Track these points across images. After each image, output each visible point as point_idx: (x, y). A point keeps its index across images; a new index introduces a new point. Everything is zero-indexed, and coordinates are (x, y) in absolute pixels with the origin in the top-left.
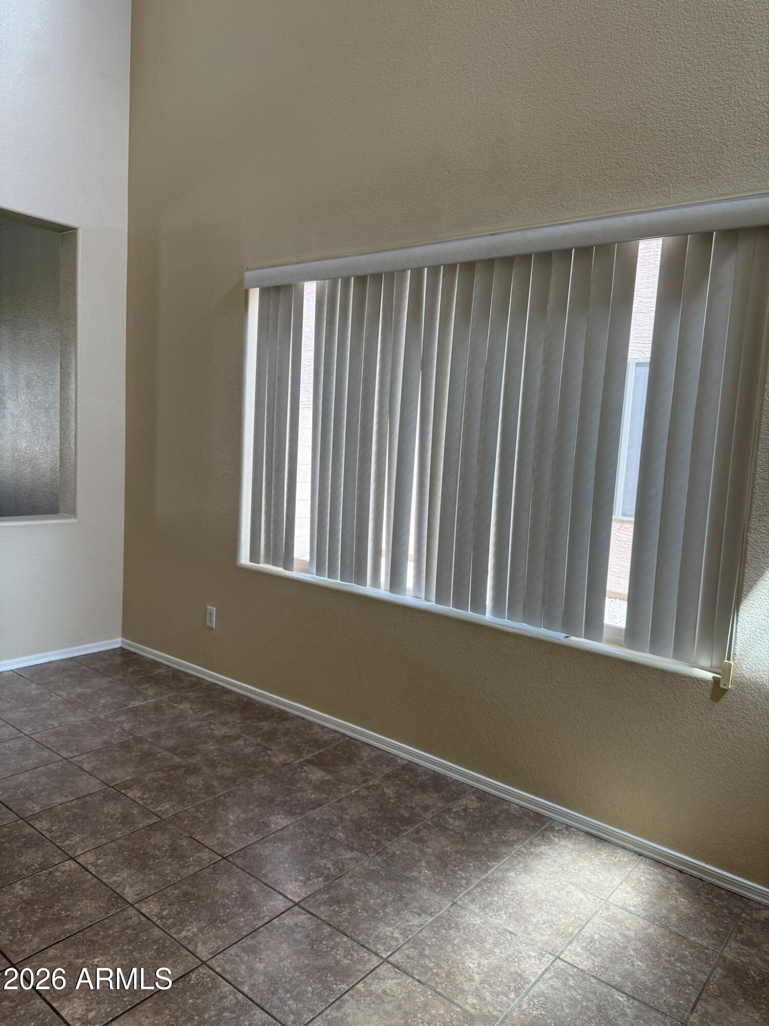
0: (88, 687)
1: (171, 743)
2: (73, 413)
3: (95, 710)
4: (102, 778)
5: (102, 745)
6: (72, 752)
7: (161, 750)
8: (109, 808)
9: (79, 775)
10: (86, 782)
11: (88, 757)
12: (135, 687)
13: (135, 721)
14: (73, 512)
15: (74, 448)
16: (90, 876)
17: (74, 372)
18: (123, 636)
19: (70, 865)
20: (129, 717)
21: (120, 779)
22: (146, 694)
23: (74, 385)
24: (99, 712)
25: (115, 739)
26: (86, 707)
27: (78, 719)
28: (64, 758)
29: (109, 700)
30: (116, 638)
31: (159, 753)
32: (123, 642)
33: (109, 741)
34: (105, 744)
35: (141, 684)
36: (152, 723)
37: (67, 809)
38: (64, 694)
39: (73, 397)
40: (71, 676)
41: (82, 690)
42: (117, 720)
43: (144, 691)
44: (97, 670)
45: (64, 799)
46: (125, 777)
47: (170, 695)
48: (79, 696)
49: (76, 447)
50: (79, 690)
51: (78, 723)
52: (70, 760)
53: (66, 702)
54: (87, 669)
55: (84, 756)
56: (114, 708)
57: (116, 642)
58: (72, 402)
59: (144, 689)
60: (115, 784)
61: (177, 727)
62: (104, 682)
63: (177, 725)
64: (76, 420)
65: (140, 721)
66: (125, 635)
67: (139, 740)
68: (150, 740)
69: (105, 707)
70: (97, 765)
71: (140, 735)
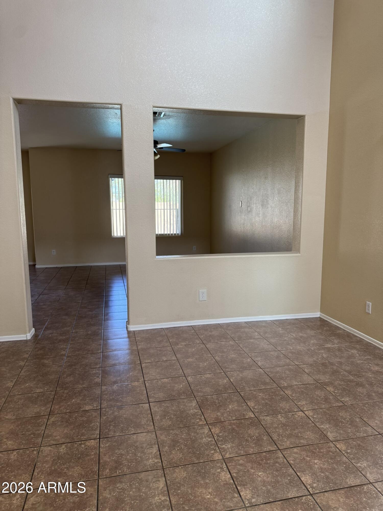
0: (305, 334)
1: (348, 368)
2: (300, 204)
3: (309, 345)
4: (314, 378)
5: (313, 362)
6: (299, 362)
7: (343, 371)
8: (318, 392)
9: (303, 374)
10: (306, 378)
11: (307, 367)
12: (328, 337)
13: (329, 354)
14: (298, 251)
15: (300, 220)
16: (311, 422)
17: (301, 184)
18: (321, 312)
19: (300, 413)
20: (325, 351)
21: (323, 380)
22: (333, 342)
23: (301, 190)
24: (311, 346)
25: (319, 361)
26: (304, 343)
27: (301, 348)
28: (296, 365)
29: (315, 341)
30: (317, 312)
31: (342, 372)
32: (320, 315)
33: (316, 361)
34: (315, 362)
35: (331, 337)
36: (337, 357)
37: (299, 388)
38: (294, 335)
39: (301, 196)
40: (297, 327)
41: (302, 334)
42: (320, 352)
43: (332, 340)
44: (308, 326)
45: (297, 383)
46: (325, 380)
47: (346, 344)
48: (301, 337)
49: (301, 220)
50: (301, 334)
51: (301, 350)
52: (299, 366)
53: (295, 339)
54: (304, 325)
55: (305, 366)
56: (318, 346)
57: (318, 314)
58: (300, 199)
59: (332, 339)
60: (320, 382)
61: (351, 361)
62: (312, 333)
63: (350, 360)
64: (301, 207)
65: (331, 355)
66: (321, 311)
67: (332, 364)
68: (336, 364)
69: (313, 344)
70: (312, 371)
71: (332, 361)
